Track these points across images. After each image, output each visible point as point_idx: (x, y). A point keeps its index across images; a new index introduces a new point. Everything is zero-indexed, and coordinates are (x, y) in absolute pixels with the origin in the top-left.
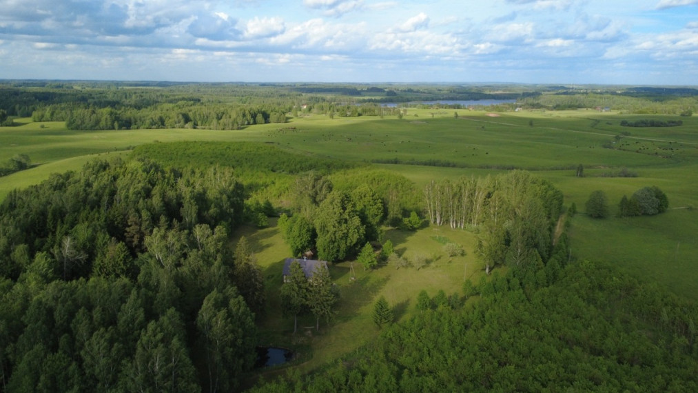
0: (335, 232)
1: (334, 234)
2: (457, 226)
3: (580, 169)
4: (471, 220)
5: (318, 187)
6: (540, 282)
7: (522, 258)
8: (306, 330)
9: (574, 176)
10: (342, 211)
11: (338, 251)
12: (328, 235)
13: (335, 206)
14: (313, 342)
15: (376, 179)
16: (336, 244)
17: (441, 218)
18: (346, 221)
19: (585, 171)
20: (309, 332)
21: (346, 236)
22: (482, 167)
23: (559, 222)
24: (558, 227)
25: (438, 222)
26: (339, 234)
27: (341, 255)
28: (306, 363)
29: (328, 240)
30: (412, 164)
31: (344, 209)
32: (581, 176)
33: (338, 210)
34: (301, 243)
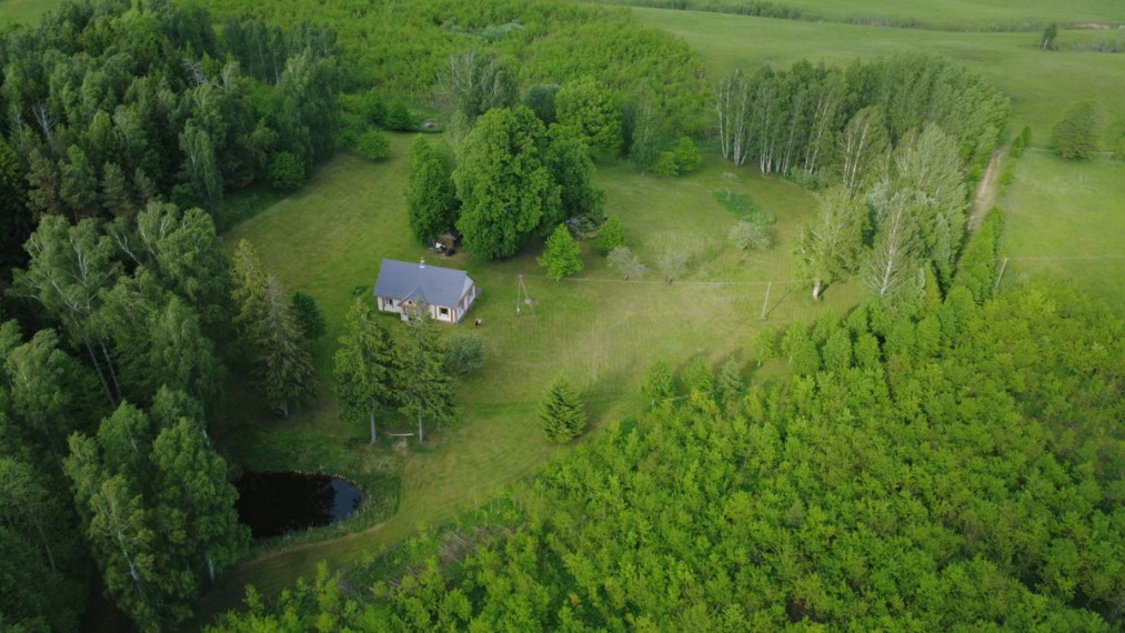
0: (491, 203)
1: (489, 208)
2: (773, 167)
3: (1051, 33)
4: (803, 160)
5: (484, 80)
6: (924, 345)
7: (895, 280)
8: (397, 439)
9: (1035, 46)
10: (507, 157)
11: (501, 240)
12: (476, 211)
13: (493, 146)
14: (407, 469)
15: (631, 50)
16: (494, 227)
17: (743, 151)
18: (518, 180)
19: (1062, 36)
20: (404, 444)
21: (514, 213)
22: (850, 21)
23: (989, 170)
24: (985, 183)
25: (737, 156)
26: (500, 207)
27: (507, 248)
28: (379, 526)
29: (477, 220)
30: (714, 10)
31: (515, 150)
32: (1049, 48)
33: (500, 154)
34: (429, 218)
